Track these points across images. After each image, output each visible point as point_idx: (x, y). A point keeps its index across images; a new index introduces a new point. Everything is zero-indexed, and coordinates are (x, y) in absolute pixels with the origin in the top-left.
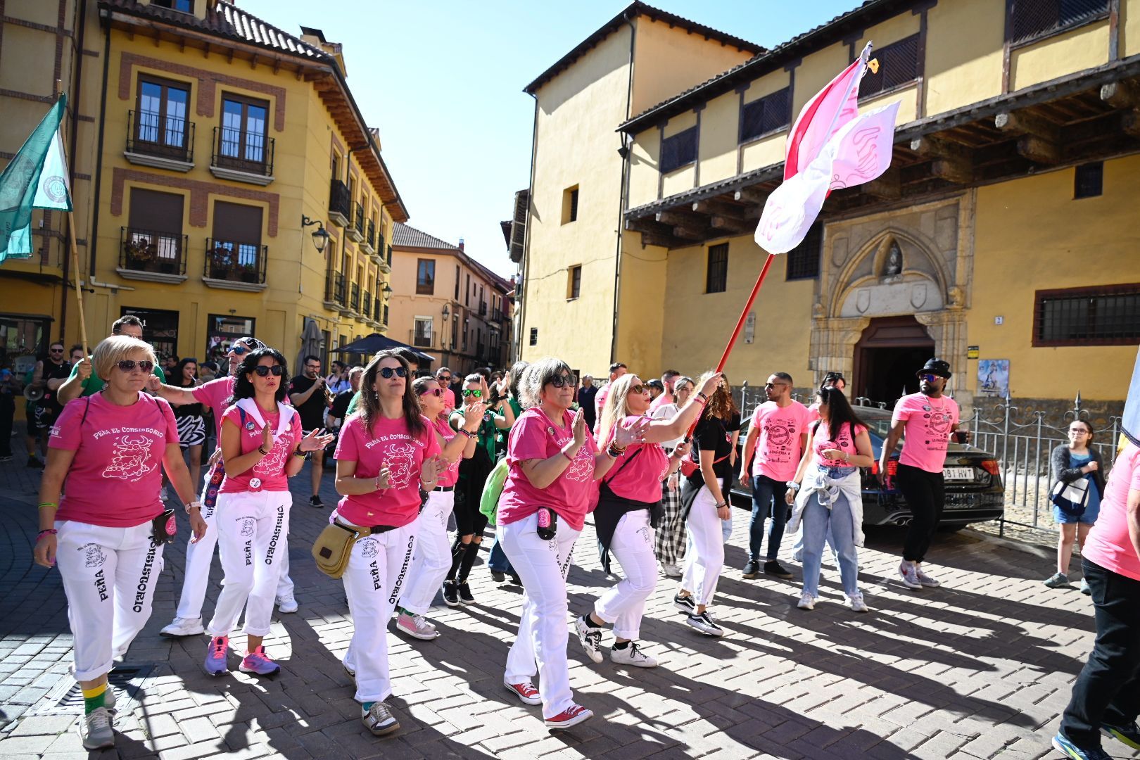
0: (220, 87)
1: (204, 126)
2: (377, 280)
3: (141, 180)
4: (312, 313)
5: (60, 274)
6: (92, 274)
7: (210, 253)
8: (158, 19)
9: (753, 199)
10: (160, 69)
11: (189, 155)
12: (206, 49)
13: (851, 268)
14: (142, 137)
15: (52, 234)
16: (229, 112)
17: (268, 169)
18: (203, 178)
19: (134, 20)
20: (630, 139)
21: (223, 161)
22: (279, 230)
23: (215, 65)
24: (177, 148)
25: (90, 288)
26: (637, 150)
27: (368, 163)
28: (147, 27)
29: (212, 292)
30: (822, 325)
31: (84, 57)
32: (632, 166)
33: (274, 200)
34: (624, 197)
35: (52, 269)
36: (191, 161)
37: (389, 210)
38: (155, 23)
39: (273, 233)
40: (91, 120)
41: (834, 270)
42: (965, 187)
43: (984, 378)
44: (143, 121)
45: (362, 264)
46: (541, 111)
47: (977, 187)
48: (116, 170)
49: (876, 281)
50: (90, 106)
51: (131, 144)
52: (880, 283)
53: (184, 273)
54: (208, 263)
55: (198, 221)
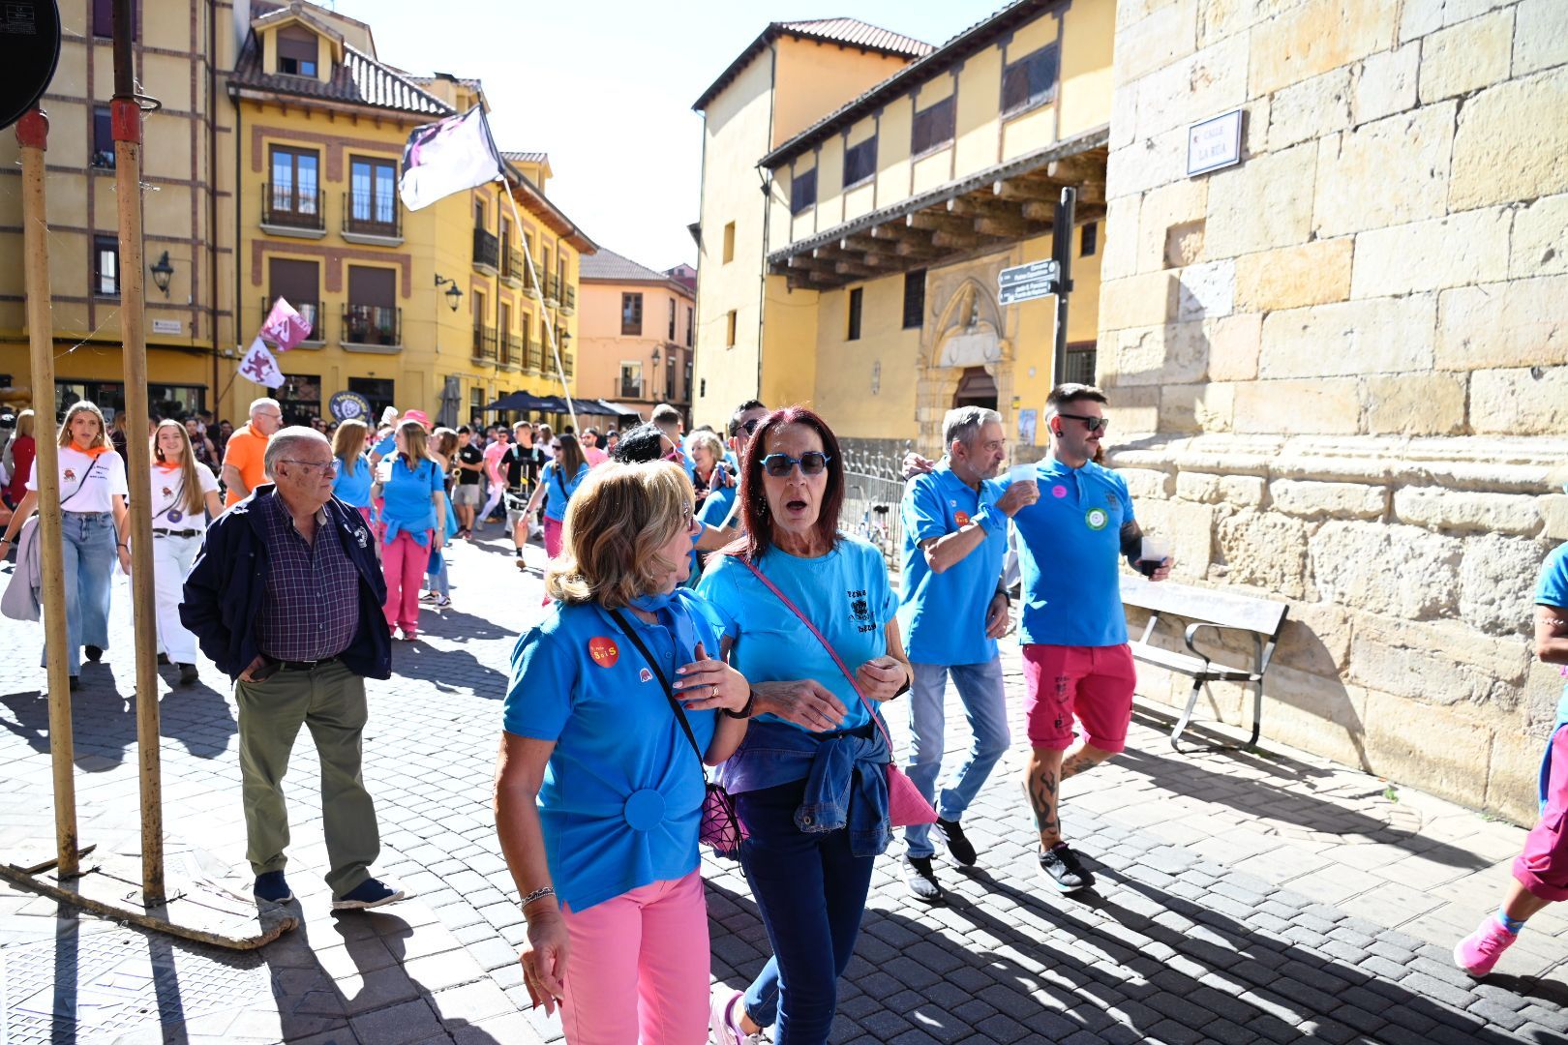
0: (347, 151)
1: (334, 191)
2: (556, 326)
3: (278, 250)
4: (455, 371)
5: (209, 345)
6: (239, 343)
7: (347, 318)
8: (282, 92)
9: (860, 247)
10: (289, 138)
11: (321, 222)
12: (331, 115)
13: (945, 318)
14: (276, 207)
15: (200, 309)
16: (358, 174)
17: (398, 231)
18: (336, 243)
19: (260, 95)
20: (770, 176)
21: (354, 225)
22: (413, 292)
23: (342, 129)
24: (309, 215)
25: (238, 356)
26: (775, 188)
27: (525, 200)
28: (273, 100)
29: (351, 356)
30: (924, 375)
31: (218, 134)
32: (772, 205)
33: (406, 261)
34: (766, 239)
35: (203, 341)
36: (323, 228)
37: (570, 242)
38: (281, 96)
39: (407, 294)
40: (227, 194)
41: (933, 319)
42: (1015, 240)
43: (1021, 427)
44: (276, 190)
45: (528, 311)
46: (708, 131)
47: (1023, 240)
48: (254, 242)
49: (961, 331)
50: (227, 183)
51: (267, 216)
52: (965, 333)
53: (323, 338)
54: (346, 328)
55: (334, 287)
